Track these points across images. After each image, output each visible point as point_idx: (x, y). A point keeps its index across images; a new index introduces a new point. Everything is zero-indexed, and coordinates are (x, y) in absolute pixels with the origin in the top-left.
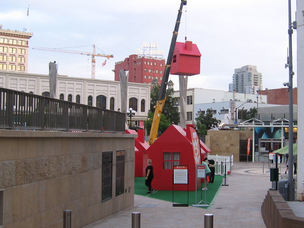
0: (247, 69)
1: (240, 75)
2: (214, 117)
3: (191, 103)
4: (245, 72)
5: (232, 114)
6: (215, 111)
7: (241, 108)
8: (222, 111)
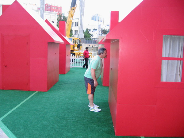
0: (98, 15)
1: (94, 18)
2: (90, 33)
3: (77, 26)
4: (96, 16)
5: (99, 31)
6: (90, 30)
7: (103, 29)
8: (93, 30)
